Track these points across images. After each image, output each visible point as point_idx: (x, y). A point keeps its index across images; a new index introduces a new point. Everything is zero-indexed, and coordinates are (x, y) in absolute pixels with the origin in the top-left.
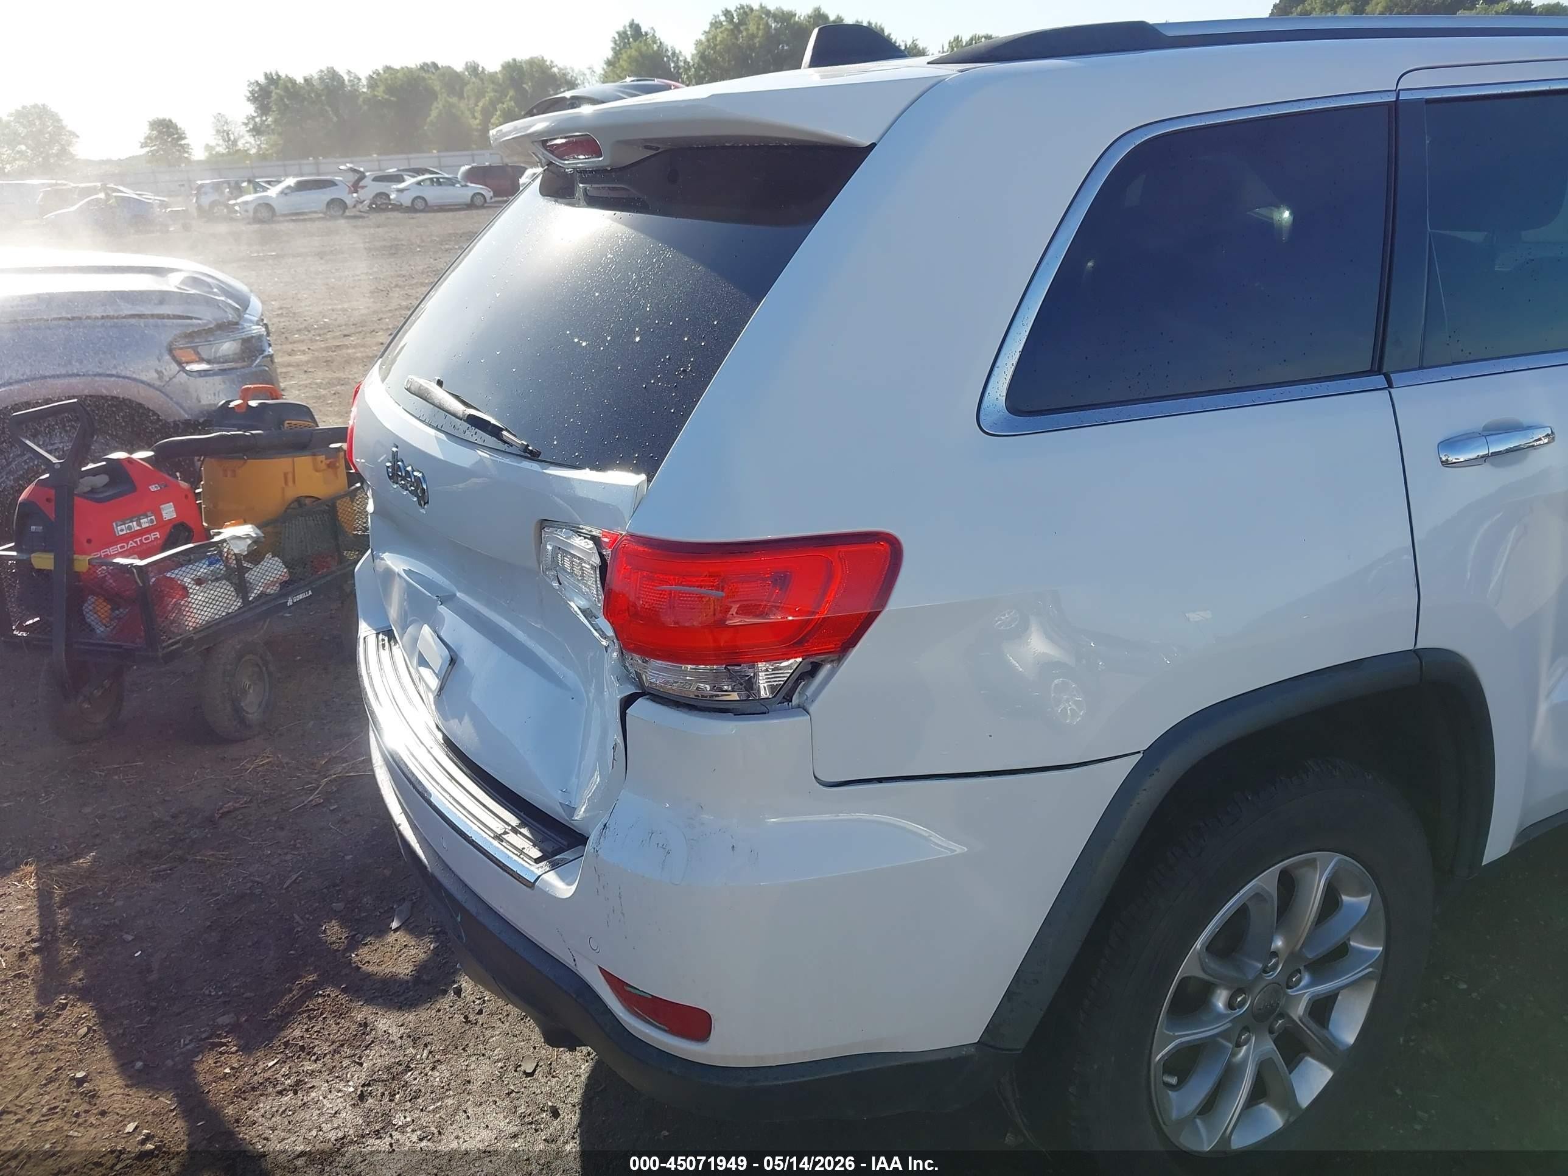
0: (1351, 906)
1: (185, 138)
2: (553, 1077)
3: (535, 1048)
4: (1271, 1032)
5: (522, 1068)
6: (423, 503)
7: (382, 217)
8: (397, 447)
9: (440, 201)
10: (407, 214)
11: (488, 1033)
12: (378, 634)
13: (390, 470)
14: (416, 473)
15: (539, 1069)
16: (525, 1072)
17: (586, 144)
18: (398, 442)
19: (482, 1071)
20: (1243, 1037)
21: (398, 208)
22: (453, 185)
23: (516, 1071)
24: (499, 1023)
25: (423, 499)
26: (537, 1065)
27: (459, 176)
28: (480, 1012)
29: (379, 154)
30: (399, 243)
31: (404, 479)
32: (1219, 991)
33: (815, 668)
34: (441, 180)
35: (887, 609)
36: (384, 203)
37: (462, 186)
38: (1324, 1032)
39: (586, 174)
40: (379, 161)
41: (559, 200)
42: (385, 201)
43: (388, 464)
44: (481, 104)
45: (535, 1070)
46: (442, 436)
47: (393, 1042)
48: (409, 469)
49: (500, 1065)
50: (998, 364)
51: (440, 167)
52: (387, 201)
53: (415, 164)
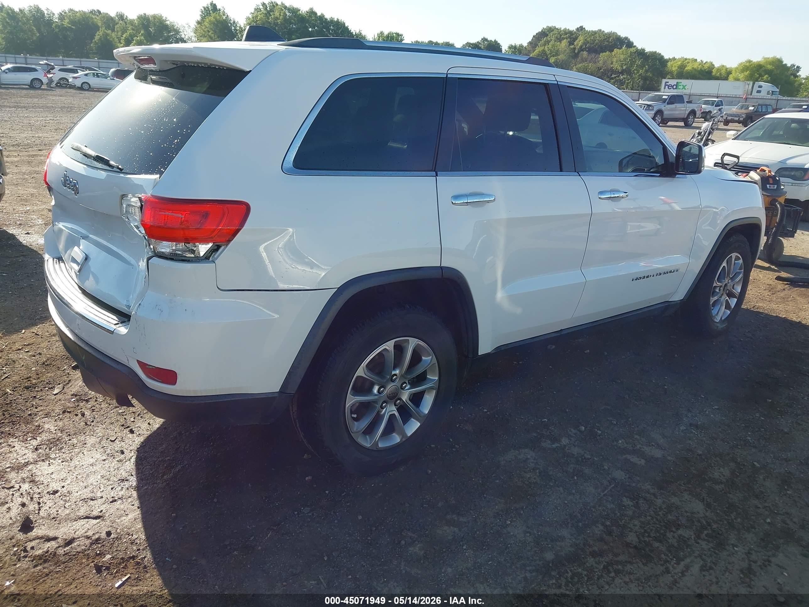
0: (425, 360)
2: (123, 442)
3: (116, 433)
4: (395, 405)
5: (110, 439)
6: (76, 193)
7: (64, 91)
8: (66, 172)
9: (98, 86)
10: (78, 91)
11: (95, 429)
12: (53, 259)
13: (63, 181)
14: (74, 181)
15: (117, 439)
16: (111, 440)
17: (150, 60)
18: (67, 170)
19: (91, 440)
20: (384, 405)
21: (72, 87)
22: (106, 78)
23: (107, 440)
24: (101, 425)
25: (77, 192)
26: (116, 438)
27: (110, 74)
28: (93, 421)
29: (64, 57)
30: (73, 106)
31: (68, 184)
32: (375, 386)
33: (219, 247)
34: (99, 75)
35: (244, 228)
36: (65, 84)
37: (111, 79)
38: (418, 409)
39: (153, 72)
40: (63, 60)
41: (142, 81)
42: (66, 83)
43: (62, 179)
45: (115, 440)
46: (85, 166)
47: (51, 432)
48: (71, 180)
49: (100, 438)
50: (290, 150)
51: (99, 68)
52: (67, 83)
53: (84, 64)
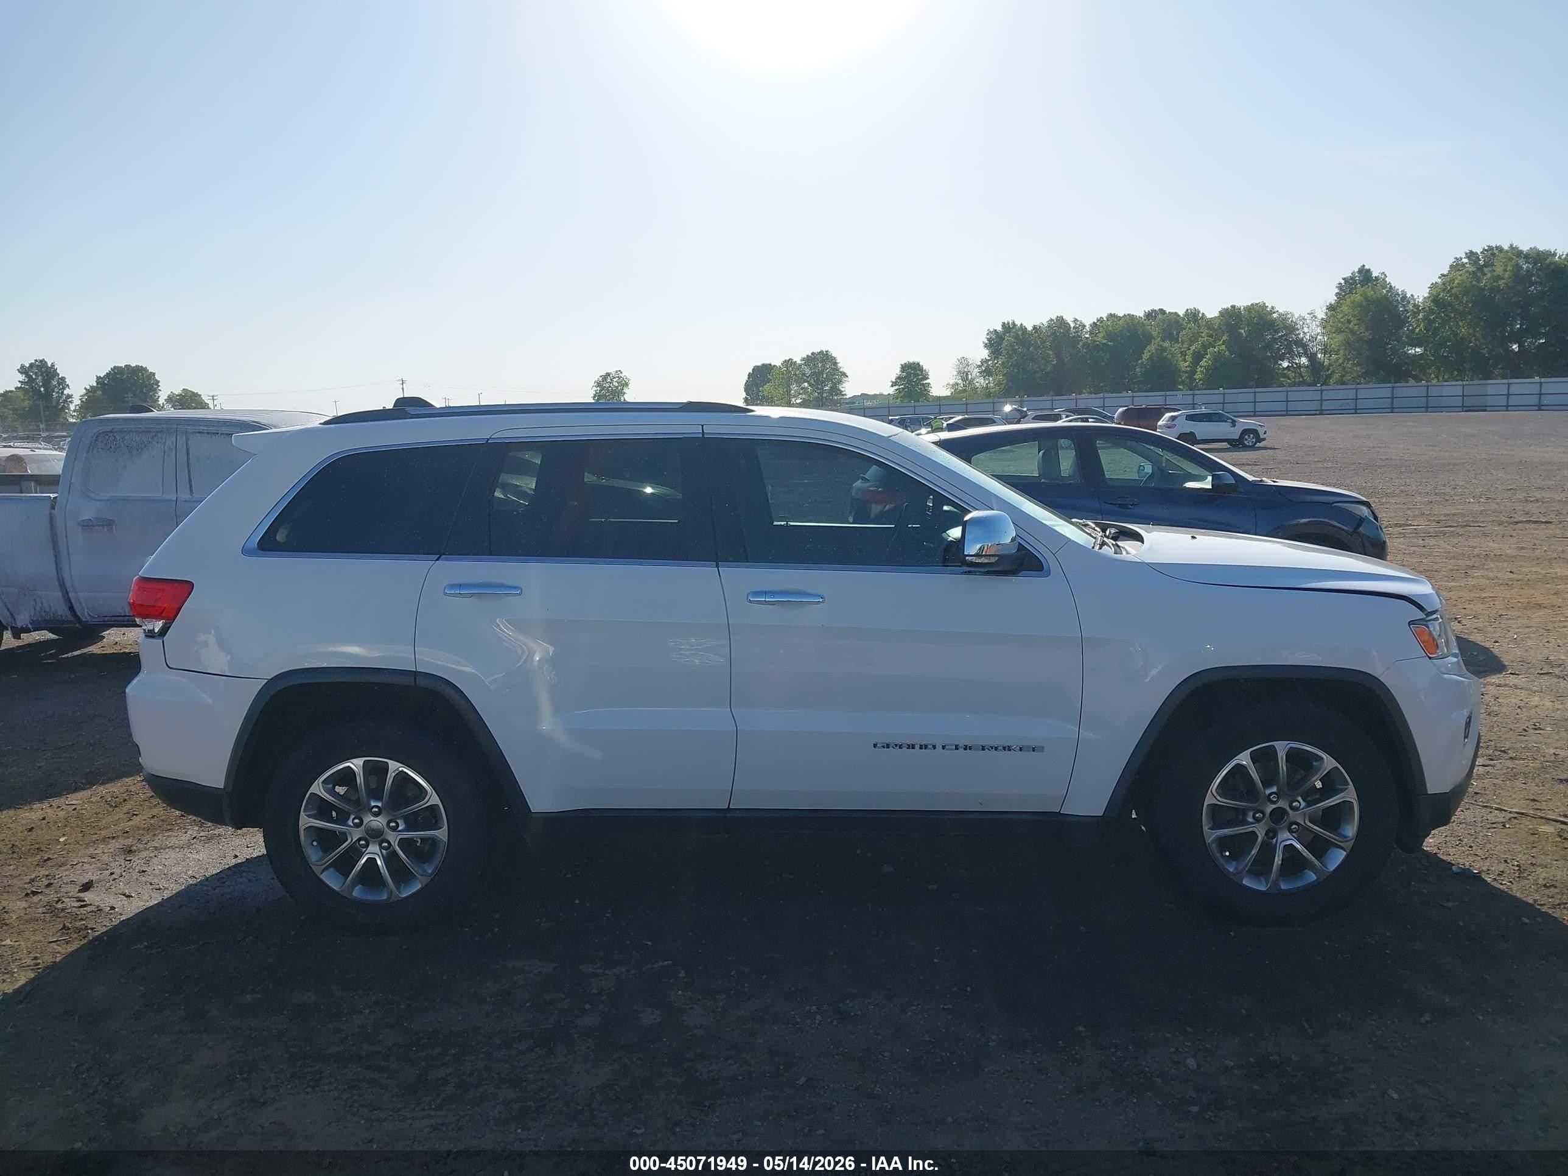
1: (928, 378)
4: (382, 848)
20: (362, 842)
44: (1193, 348)
